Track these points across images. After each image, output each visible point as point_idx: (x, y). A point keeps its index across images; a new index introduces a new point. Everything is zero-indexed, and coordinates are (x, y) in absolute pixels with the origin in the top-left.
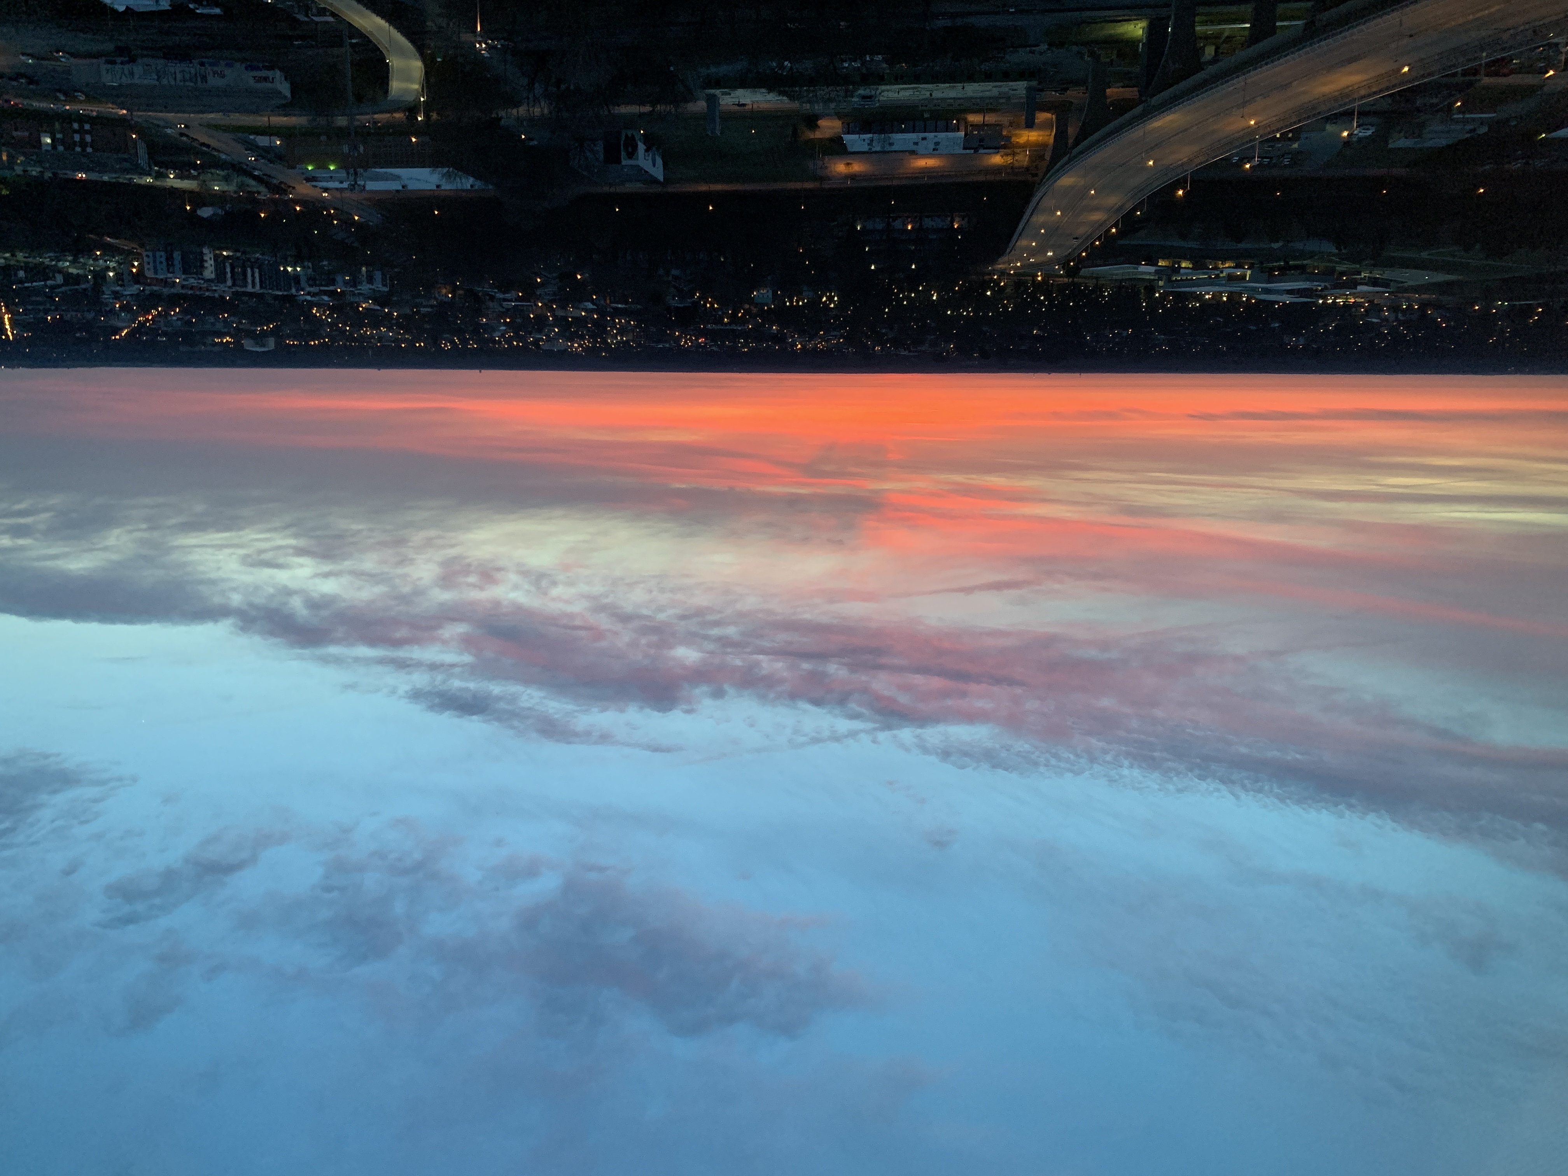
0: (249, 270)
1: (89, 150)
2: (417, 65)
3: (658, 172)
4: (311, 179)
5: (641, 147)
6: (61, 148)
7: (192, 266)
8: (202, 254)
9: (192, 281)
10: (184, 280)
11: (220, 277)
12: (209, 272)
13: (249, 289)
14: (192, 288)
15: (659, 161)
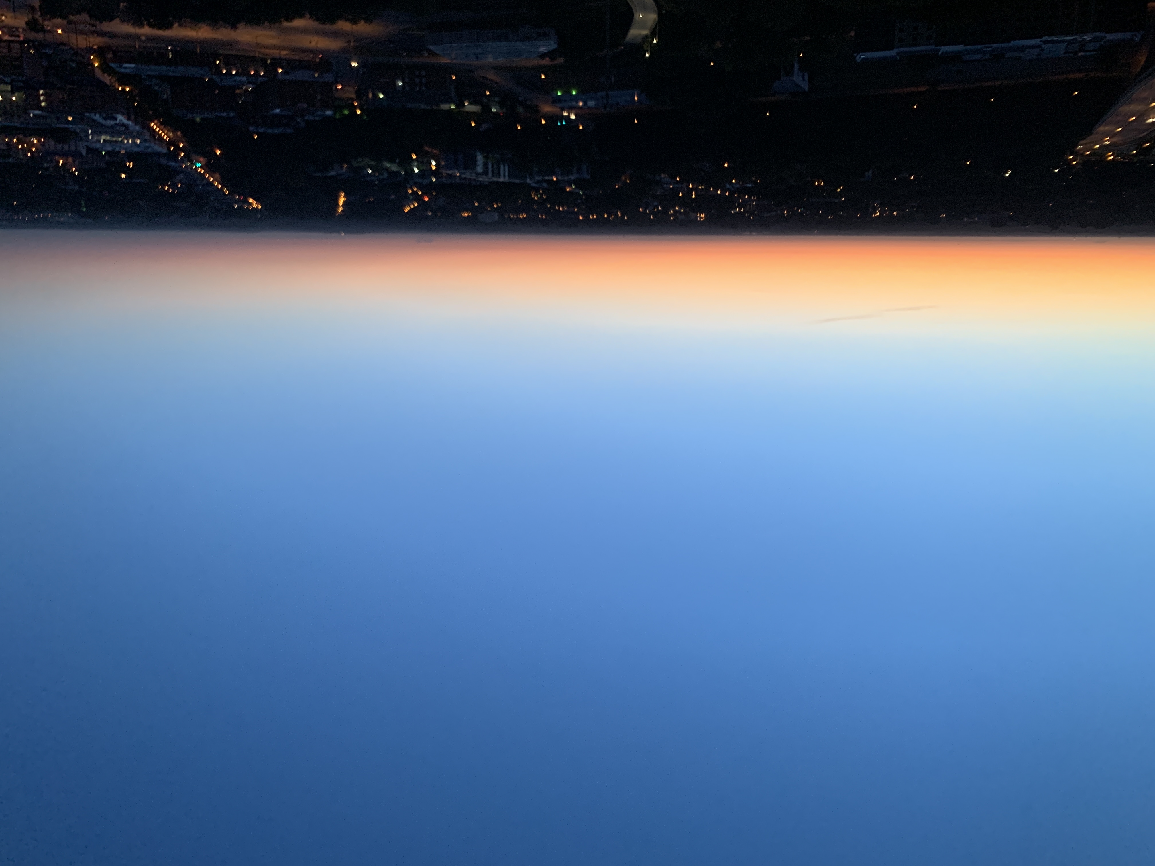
0: (502, 167)
1: (424, 88)
2: (653, 17)
3: (805, 86)
4: (556, 101)
5: (796, 66)
6: (407, 88)
7: (470, 164)
8: (476, 156)
9: (468, 175)
10: (464, 173)
11: (485, 172)
12: (480, 169)
13: (501, 180)
14: (465, 179)
15: (806, 77)
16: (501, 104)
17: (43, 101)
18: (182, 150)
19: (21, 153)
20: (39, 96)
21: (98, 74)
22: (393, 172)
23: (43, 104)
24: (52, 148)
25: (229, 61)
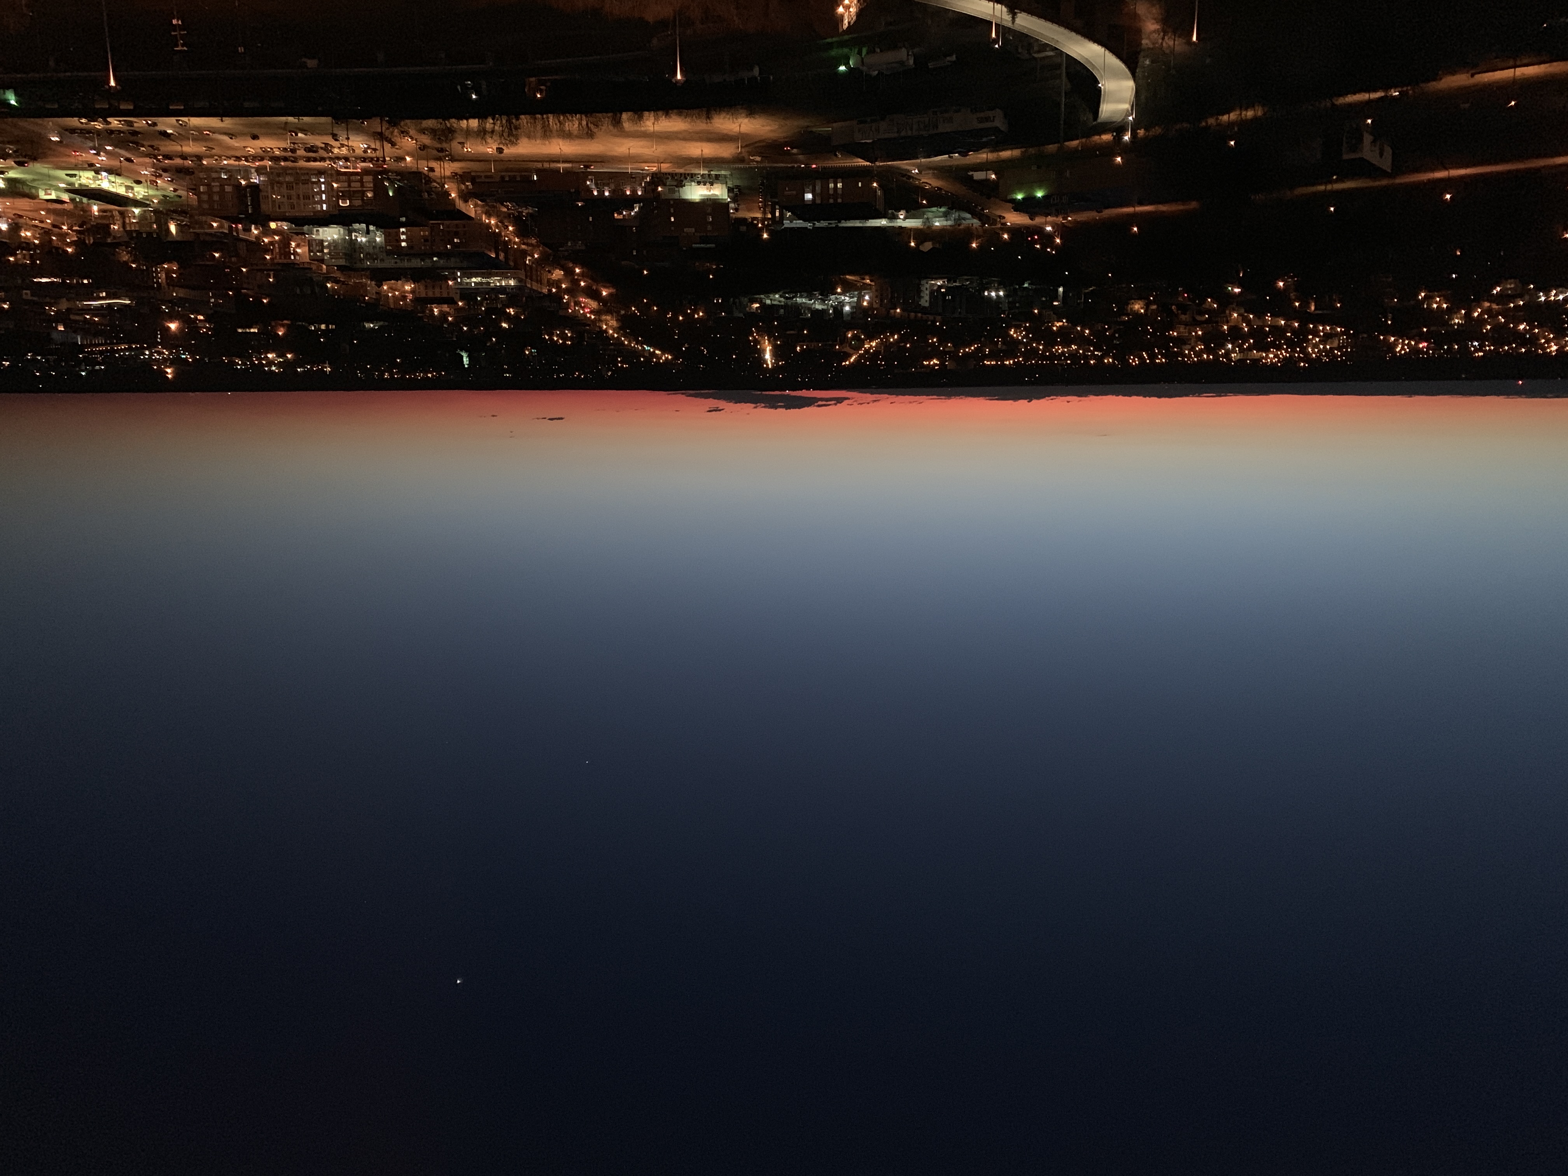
0: (958, 297)
2: (1128, 86)
3: (1386, 164)
5: (1368, 139)
6: (818, 202)
8: (920, 285)
11: (933, 305)
12: (925, 301)
13: (957, 314)
15: (1388, 151)
16: (946, 215)
17: (403, 241)
18: (567, 291)
19: (391, 301)
20: (398, 234)
21: (461, 205)
22: (817, 310)
23: (404, 244)
24: (423, 295)
25: (602, 179)
